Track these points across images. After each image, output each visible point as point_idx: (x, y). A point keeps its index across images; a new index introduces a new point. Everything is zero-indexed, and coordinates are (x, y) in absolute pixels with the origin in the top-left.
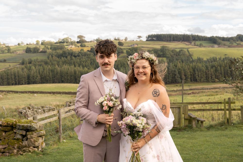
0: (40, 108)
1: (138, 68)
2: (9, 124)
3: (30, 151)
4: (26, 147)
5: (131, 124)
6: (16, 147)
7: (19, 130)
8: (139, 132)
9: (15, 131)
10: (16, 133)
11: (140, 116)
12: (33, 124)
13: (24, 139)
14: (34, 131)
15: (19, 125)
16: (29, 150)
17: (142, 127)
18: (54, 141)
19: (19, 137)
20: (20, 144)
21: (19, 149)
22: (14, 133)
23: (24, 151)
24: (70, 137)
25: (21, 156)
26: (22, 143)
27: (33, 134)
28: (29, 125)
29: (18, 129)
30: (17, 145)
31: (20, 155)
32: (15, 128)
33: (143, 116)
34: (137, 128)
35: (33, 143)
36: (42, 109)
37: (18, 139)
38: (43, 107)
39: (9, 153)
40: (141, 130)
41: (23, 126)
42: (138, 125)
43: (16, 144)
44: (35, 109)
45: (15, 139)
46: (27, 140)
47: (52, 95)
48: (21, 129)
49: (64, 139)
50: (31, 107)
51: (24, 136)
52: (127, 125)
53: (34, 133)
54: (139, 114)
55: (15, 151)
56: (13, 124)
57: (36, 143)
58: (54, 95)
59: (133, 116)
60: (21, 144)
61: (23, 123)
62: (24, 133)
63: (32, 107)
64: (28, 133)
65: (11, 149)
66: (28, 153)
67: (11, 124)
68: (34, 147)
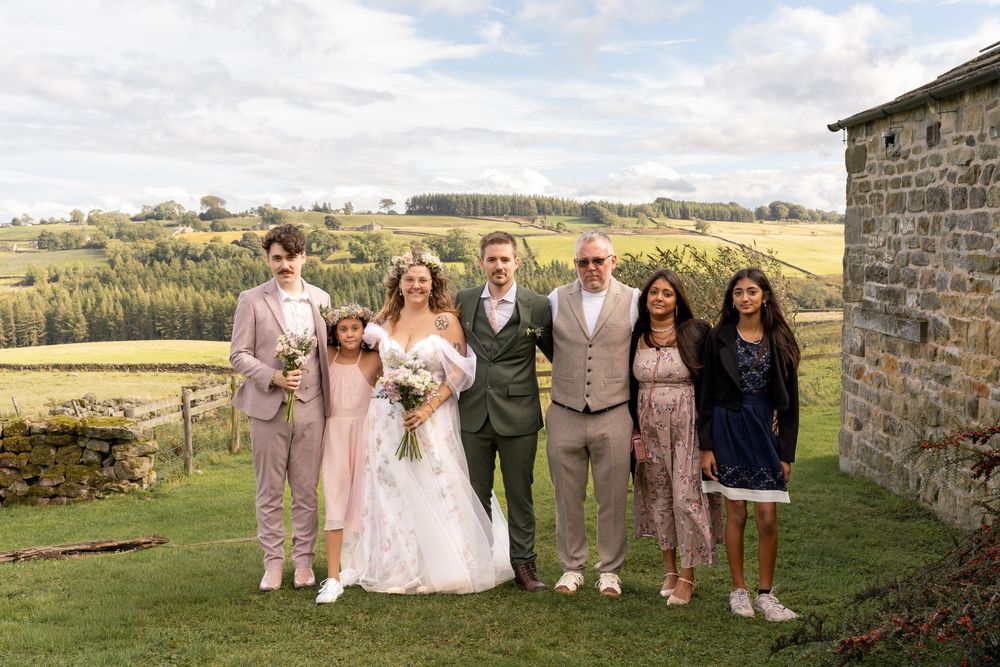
0: (113, 403)
1: (411, 279)
2: (68, 427)
3: (121, 491)
4: (110, 480)
5: (404, 384)
6: (85, 482)
7: (92, 442)
8: (420, 396)
9: (81, 444)
10: (84, 448)
11: (420, 367)
12: (126, 425)
13: (104, 463)
14: (129, 441)
15: (93, 429)
16: (118, 487)
17: (423, 389)
18: (174, 472)
19: (93, 457)
20: (97, 475)
21: (94, 486)
22: (80, 450)
23: (108, 491)
24: (212, 463)
25: (101, 502)
26: (102, 472)
27: (128, 450)
28: (118, 427)
29: (91, 439)
30: (87, 477)
31: (96, 500)
32: (84, 436)
33: (425, 368)
34: (415, 391)
35: (129, 470)
36: (117, 408)
37: (89, 464)
38: (118, 401)
39: (68, 497)
40: (422, 394)
41: (102, 431)
42: (418, 386)
43: (85, 474)
44: (98, 408)
45: (82, 463)
46: (112, 465)
47: (127, 376)
48: (98, 439)
49: (197, 468)
50: (87, 402)
51: (103, 456)
52: (397, 384)
53: (130, 446)
54: (418, 363)
55: (85, 491)
56: (76, 428)
57: (137, 470)
58: (134, 374)
59: (408, 368)
60: (100, 474)
61: (101, 423)
62: (105, 448)
63: (90, 401)
64: (115, 447)
65: (72, 488)
66: (117, 495)
67: (72, 426)
68: (132, 481)
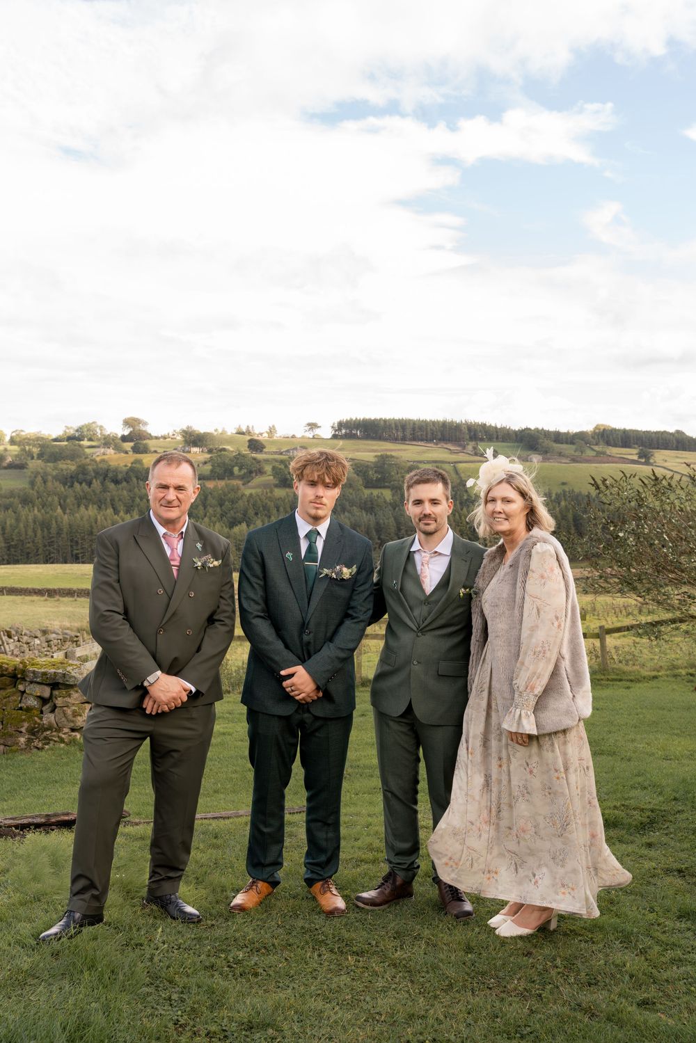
0: (39, 634)
2: (7, 669)
3: (62, 741)
4: (50, 728)
6: (23, 730)
7: (32, 686)
9: (21, 687)
10: (24, 692)
12: (69, 669)
13: (44, 709)
14: (71, 686)
15: (34, 672)
16: (59, 737)
19: (32, 702)
20: (36, 723)
21: (33, 734)
22: (20, 694)
23: (47, 740)
25: (40, 753)
26: (41, 719)
27: (69, 696)
28: (60, 671)
29: (31, 682)
30: (26, 725)
31: (35, 751)
32: (24, 679)
35: (71, 717)
36: (43, 639)
37: (29, 709)
38: (45, 632)
39: (5, 746)
41: (45, 674)
43: (24, 720)
44: (25, 639)
45: (21, 709)
46: (53, 711)
47: (46, 600)
48: (38, 683)
50: (13, 632)
51: (44, 701)
53: (72, 692)
55: (22, 740)
56: (15, 669)
57: (79, 718)
58: (52, 599)
60: (38, 721)
61: (42, 666)
62: (46, 692)
63: (17, 632)
64: (56, 693)
65: (11, 736)
66: (57, 745)
67: (11, 669)
68: (73, 730)
